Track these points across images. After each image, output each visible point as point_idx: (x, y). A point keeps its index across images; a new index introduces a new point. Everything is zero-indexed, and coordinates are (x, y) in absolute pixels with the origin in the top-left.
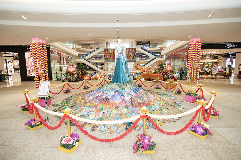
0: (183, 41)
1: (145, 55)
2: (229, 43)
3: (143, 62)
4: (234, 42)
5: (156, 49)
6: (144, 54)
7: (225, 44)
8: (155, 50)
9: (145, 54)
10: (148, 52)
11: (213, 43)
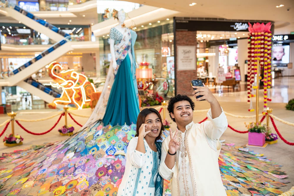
0: (162, 9)
1: (28, 31)
2: (239, 20)
3: (22, 54)
4: (245, 20)
5: (64, 15)
6: (21, 26)
7: (233, 23)
8: (60, 18)
9: (27, 28)
10: (41, 21)
11: (216, 19)
